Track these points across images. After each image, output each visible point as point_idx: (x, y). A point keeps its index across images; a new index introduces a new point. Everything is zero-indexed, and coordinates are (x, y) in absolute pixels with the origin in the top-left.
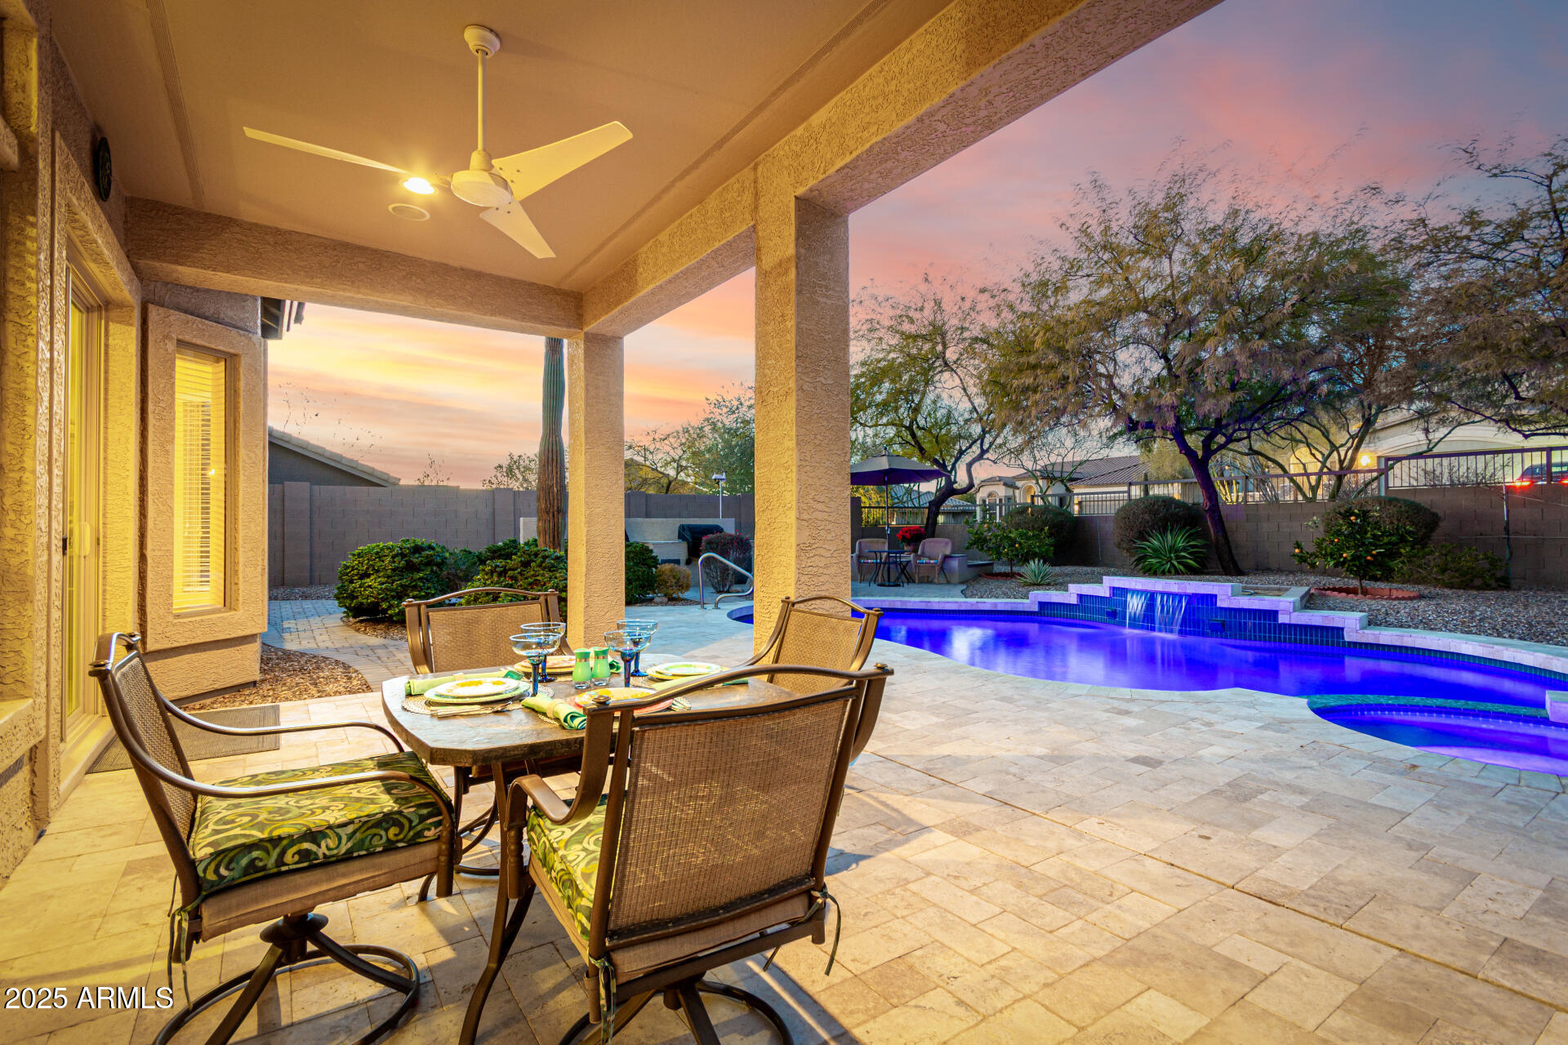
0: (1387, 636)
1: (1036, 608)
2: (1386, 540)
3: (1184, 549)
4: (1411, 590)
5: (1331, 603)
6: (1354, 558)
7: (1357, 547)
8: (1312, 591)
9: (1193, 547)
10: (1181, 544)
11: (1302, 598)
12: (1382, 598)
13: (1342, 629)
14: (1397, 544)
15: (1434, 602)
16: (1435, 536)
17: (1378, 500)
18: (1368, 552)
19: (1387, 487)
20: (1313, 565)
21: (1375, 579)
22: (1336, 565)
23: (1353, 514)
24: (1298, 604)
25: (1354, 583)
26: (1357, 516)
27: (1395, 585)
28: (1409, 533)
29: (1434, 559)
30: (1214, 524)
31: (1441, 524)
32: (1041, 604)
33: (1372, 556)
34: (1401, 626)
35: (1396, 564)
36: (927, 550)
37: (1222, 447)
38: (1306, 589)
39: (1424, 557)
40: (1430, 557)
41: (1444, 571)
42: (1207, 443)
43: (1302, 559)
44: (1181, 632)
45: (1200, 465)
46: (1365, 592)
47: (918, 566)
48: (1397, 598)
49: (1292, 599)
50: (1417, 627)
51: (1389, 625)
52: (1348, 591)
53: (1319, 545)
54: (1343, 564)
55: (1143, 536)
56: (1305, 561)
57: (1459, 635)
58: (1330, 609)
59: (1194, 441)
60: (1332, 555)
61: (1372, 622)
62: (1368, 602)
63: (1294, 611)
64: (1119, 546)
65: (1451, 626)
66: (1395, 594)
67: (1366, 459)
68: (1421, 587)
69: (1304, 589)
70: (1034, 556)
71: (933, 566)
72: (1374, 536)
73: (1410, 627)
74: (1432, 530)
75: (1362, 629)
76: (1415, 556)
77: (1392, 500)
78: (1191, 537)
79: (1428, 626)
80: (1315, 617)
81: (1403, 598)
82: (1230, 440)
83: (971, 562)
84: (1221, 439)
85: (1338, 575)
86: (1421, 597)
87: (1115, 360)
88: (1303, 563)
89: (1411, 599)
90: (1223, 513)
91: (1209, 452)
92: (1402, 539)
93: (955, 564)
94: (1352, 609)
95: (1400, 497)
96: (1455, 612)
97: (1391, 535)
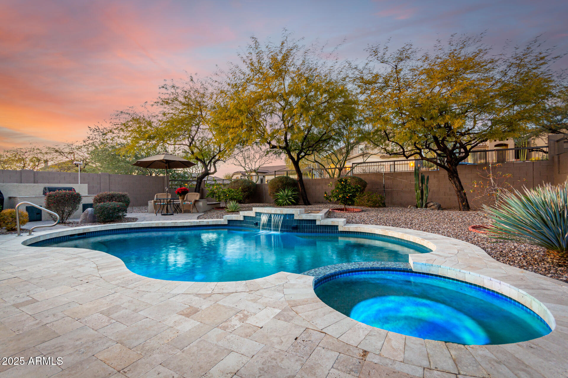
0: (352, 228)
1: (226, 223)
2: (352, 191)
3: (291, 196)
4: (360, 208)
5: (335, 215)
6: (343, 197)
7: (343, 193)
8: (330, 210)
9: (294, 194)
10: (290, 194)
11: (325, 214)
12: (351, 212)
13: (338, 226)
14: (355, 192)
15: (366, 213)
16: (366, 189)
17: (350, 177)
18: (347, 195)
19: (353, 173)
20: (330, 200)
21: (349, 205)
22: (337, 200)
23: (342, 181)
24: (323, 217)
25: (343, 206)
26: (344, 182)
27: (355, 207)
28: (359, 188)
29: (366, 197)
30: (301, 186)
31: (367, 185)
32: (229, 221)
33: (348, 196)
34: (357, 223)
35: (355, 199)
36: (189, 199)
37: (303, 157)
38: (328, 209)
39: (363, 197)
40: (365, 197)
41: (368, 201)
42: (298, 155)
43: (327, 198)
44: (281, 231)
45: (296, 164)
46: (346, 210)
47: (183, 205)
48: (356, 212)
49: (321, 214)
50: (361, 223)
51: (353, 223)
52: (341, 210)
53: (332, 193)
54: (339, 199)
55: (277, 191)
56: (328, 199)
57: (374, 226)
58: (335, 217)
59: (294, 155)
60: (336, 196)
61: (348, 222)
62: (347, 214)
63: (322, 219)
64: (270, 195)
65: (371, 222)
66: (355, 210)
67: (348, 165)
68: (362, 207)
69: (327, 210)
70: (234, 199)
71: (190, 205)
72: (349, 189)
73: (359, 223)
74: (365, 188)
75: (345, 225)
76: (361, 196)
77: (354, 177)
78: (294, 191)
79: (365, 222)
80: (329, 222)
81: (357, 212)
82: (306, 154)
83: (208, 203)
84: (303, 154)
85: (338, 204)
86: (362, 211)
87: (266, 120)
88: (327, 200)
89: (360, 212)
90: (304, 182)
91: (299, 159)
92: (357, 191)
93: (201, 204)
94: (342, 217)
95: (356, 176)
96: (372, 217)
97: (354, 188)
